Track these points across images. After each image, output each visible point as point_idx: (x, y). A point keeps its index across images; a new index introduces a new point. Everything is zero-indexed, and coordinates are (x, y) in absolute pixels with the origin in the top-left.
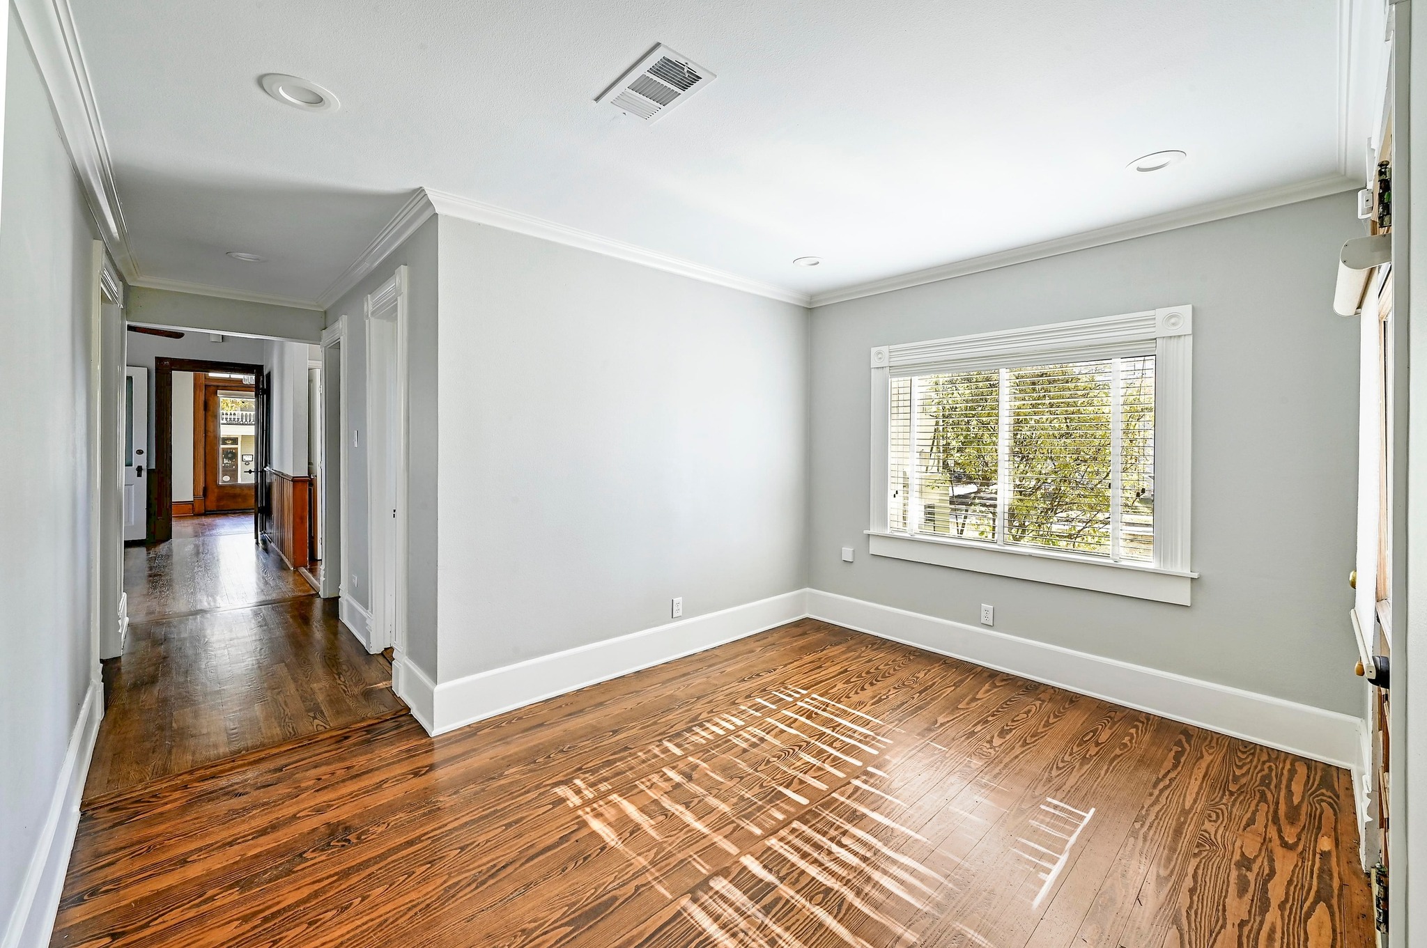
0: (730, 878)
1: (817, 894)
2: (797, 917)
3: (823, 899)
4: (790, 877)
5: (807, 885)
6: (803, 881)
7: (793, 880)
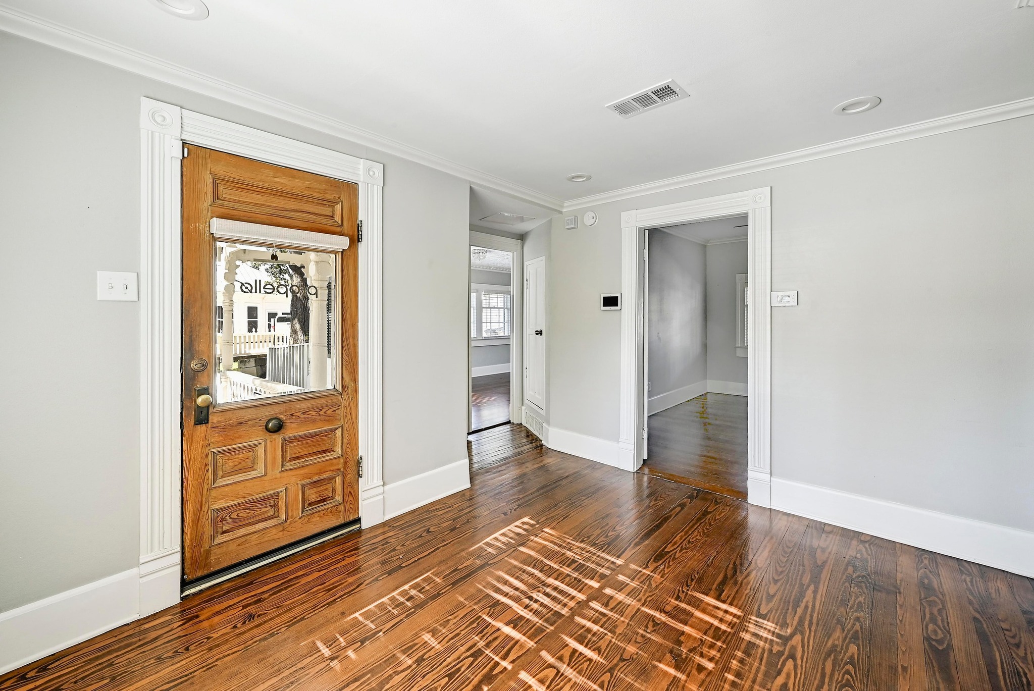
0: (598, 574)
1: (546, 570)
2: (557, 560)
3: (544, 567)
4: (562, 578)
5: (553, 573)
6: (555, 575)
7: (561, 576)
